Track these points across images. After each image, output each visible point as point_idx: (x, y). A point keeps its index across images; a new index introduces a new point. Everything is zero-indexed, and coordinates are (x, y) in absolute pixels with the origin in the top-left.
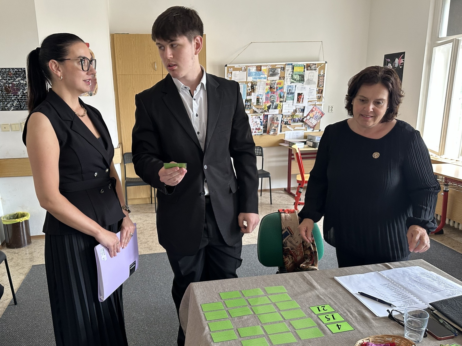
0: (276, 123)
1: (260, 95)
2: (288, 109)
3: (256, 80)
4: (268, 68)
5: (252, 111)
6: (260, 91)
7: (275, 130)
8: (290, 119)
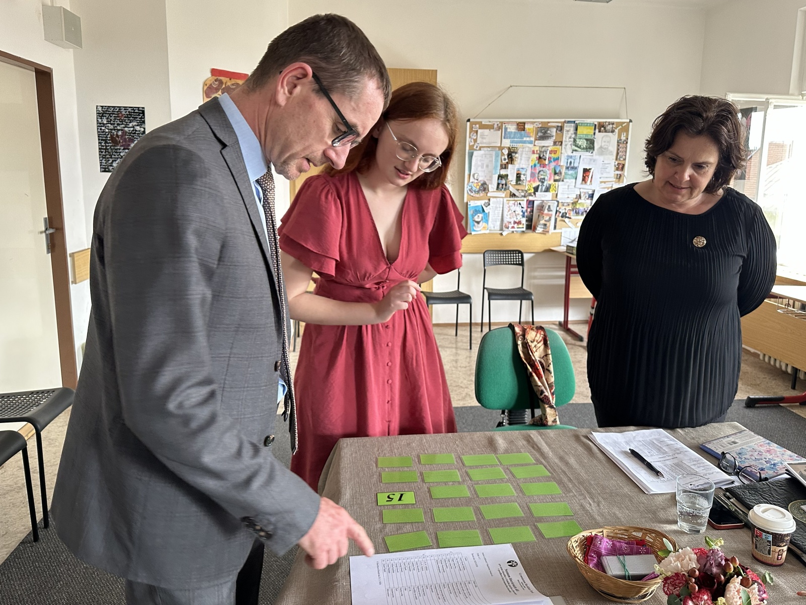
0: (547, 215)
1: (522, 168)
2: (567, 192)
3: (516, 144)
4: (537, 127)
5: (509, 194)
6: (523, 162)
7: (545, 225)
8: (570, 210)
